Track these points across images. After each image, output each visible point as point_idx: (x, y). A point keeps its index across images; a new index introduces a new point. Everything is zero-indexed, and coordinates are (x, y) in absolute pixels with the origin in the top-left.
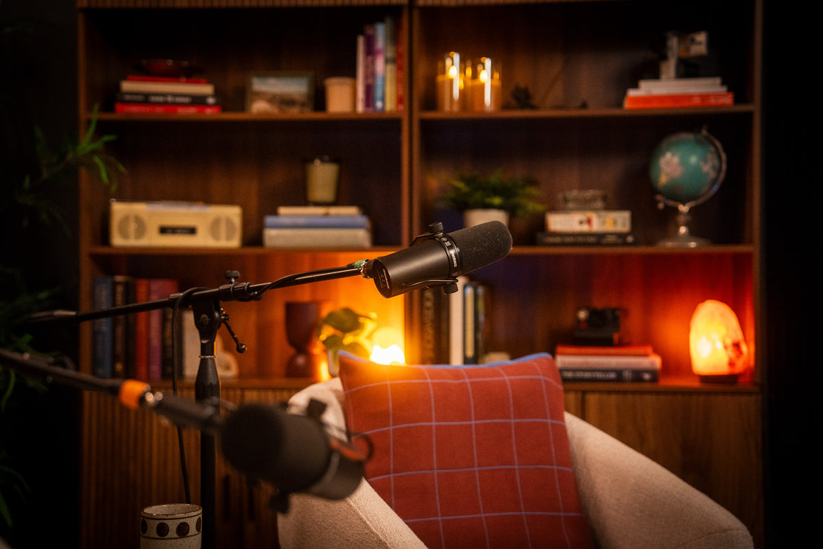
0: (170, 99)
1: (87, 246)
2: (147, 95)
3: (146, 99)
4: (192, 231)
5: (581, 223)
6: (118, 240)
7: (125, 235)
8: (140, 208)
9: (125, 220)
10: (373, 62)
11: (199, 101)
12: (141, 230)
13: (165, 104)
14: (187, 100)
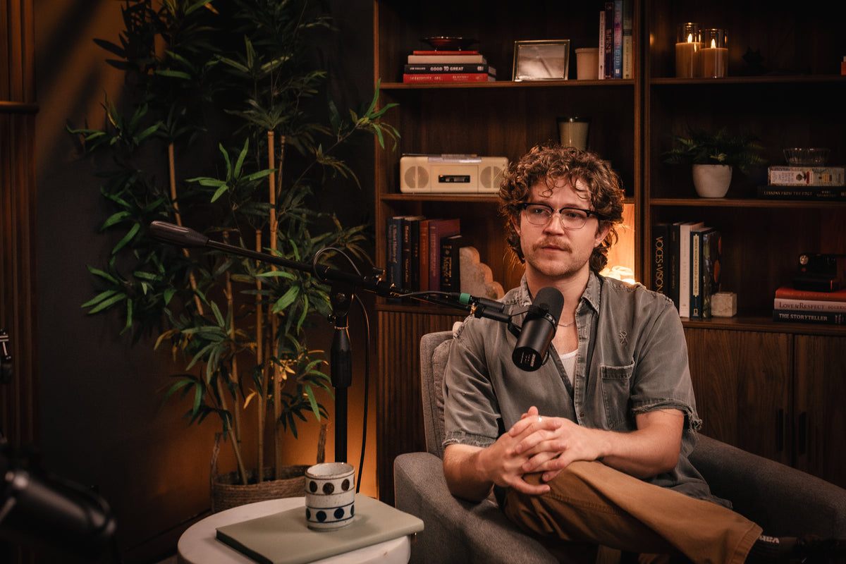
0: (446, 68)
1: (380, 194)
2: (428, 66)
3: (427, 69)
4: (467, 179)
5: (799, 177)
6: (405, 188)
7: (411, 184)
8: (422, 160)
9: (412, 169)
10: (612, 34)
11: (470, 69)
12: (424, 180)
13: (443, 72)
14: (461, 69)
